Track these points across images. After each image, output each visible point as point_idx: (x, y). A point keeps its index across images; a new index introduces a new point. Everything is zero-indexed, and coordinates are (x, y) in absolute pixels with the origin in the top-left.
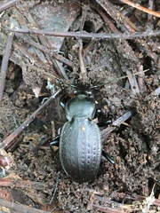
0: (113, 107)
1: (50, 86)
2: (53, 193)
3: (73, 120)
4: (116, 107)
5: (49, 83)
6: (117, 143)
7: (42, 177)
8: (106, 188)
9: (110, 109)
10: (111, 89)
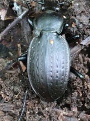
0: (81, 26)
1: (16, 7)
2: (20, 113)
3: (41, 34)
4: (84, 25)
5: (15, 4)
6: (86, 63)
7: (9, 98)
8: (75, 110)
9: (78, 27)
10: (79, 7)
